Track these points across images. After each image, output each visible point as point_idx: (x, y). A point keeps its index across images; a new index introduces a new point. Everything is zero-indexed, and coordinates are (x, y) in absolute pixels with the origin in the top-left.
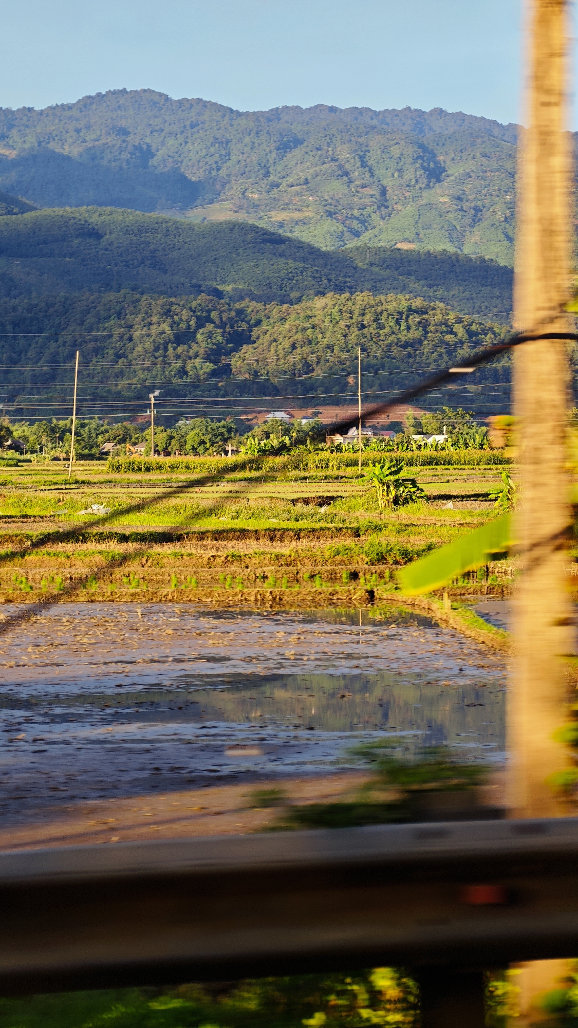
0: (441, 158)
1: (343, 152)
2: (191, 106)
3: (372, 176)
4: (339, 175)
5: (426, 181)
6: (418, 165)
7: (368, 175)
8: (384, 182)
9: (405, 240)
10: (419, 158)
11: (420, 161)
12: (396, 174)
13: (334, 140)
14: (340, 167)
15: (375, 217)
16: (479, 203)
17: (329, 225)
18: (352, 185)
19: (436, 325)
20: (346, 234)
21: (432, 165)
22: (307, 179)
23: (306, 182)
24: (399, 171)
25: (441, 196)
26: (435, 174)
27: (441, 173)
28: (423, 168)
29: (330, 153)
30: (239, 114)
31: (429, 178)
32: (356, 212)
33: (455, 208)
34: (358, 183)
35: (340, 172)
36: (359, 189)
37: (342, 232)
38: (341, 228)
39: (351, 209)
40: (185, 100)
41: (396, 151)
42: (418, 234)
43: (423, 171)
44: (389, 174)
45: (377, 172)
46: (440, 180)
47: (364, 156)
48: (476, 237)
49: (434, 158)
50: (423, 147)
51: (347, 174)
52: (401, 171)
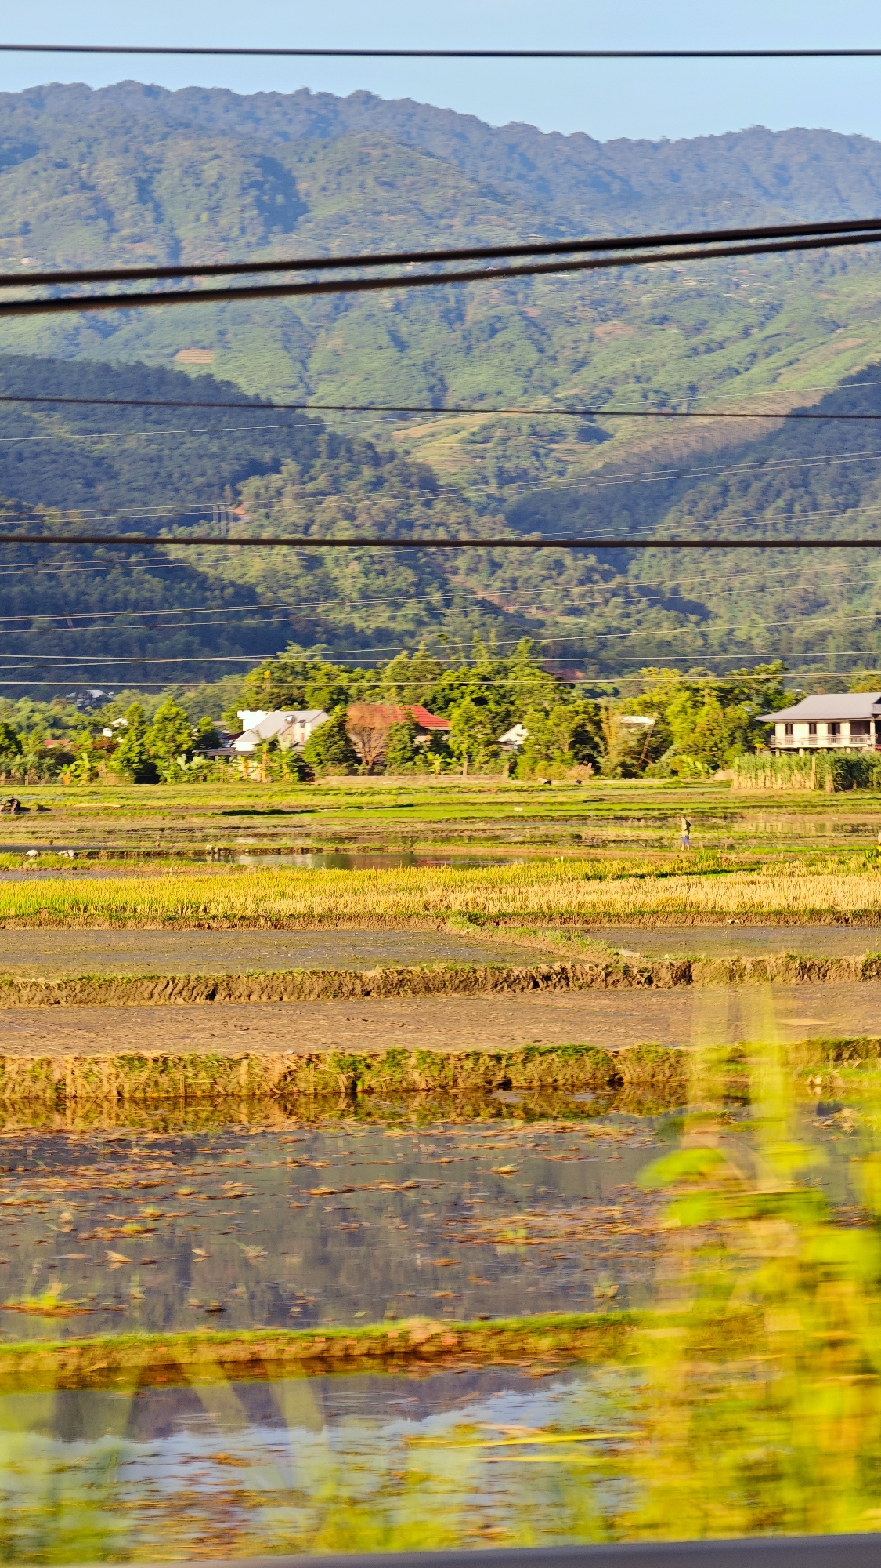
0: (301, 186)
1: (108, 172)
3: (159, 219)
4: (90, 217)
6: (248, 199)
7: (150, 217)
8: (180, 233)
9: (196, 344)
10: (255, 185)
11: (254, 192)
12: (204, 217)
13: (94, 149)
14: (97, 201)
18: (115, 237)
20: (85, 332)
21: (280, 200)
22: (26, 224)
23: (25, 229)
24: (210, 210)
26: (284, 216)
27: (295, 215)
28: (260, 204)
29: (83, 174)
31: (269, 224)
34: (125, 232)
35: (92, 211)
36: (128, 245)
37: (77, 329)
41: (211, 172)
42: (222, 333)
43: (256, 212)
44: (191, 215)
45: (170, 211)
46: (288, 229)
47: (149, 181)
48: (335, 342)
49: (287, 182)
50: (269, 165)
51: (108, 215)
52: (214, 210)
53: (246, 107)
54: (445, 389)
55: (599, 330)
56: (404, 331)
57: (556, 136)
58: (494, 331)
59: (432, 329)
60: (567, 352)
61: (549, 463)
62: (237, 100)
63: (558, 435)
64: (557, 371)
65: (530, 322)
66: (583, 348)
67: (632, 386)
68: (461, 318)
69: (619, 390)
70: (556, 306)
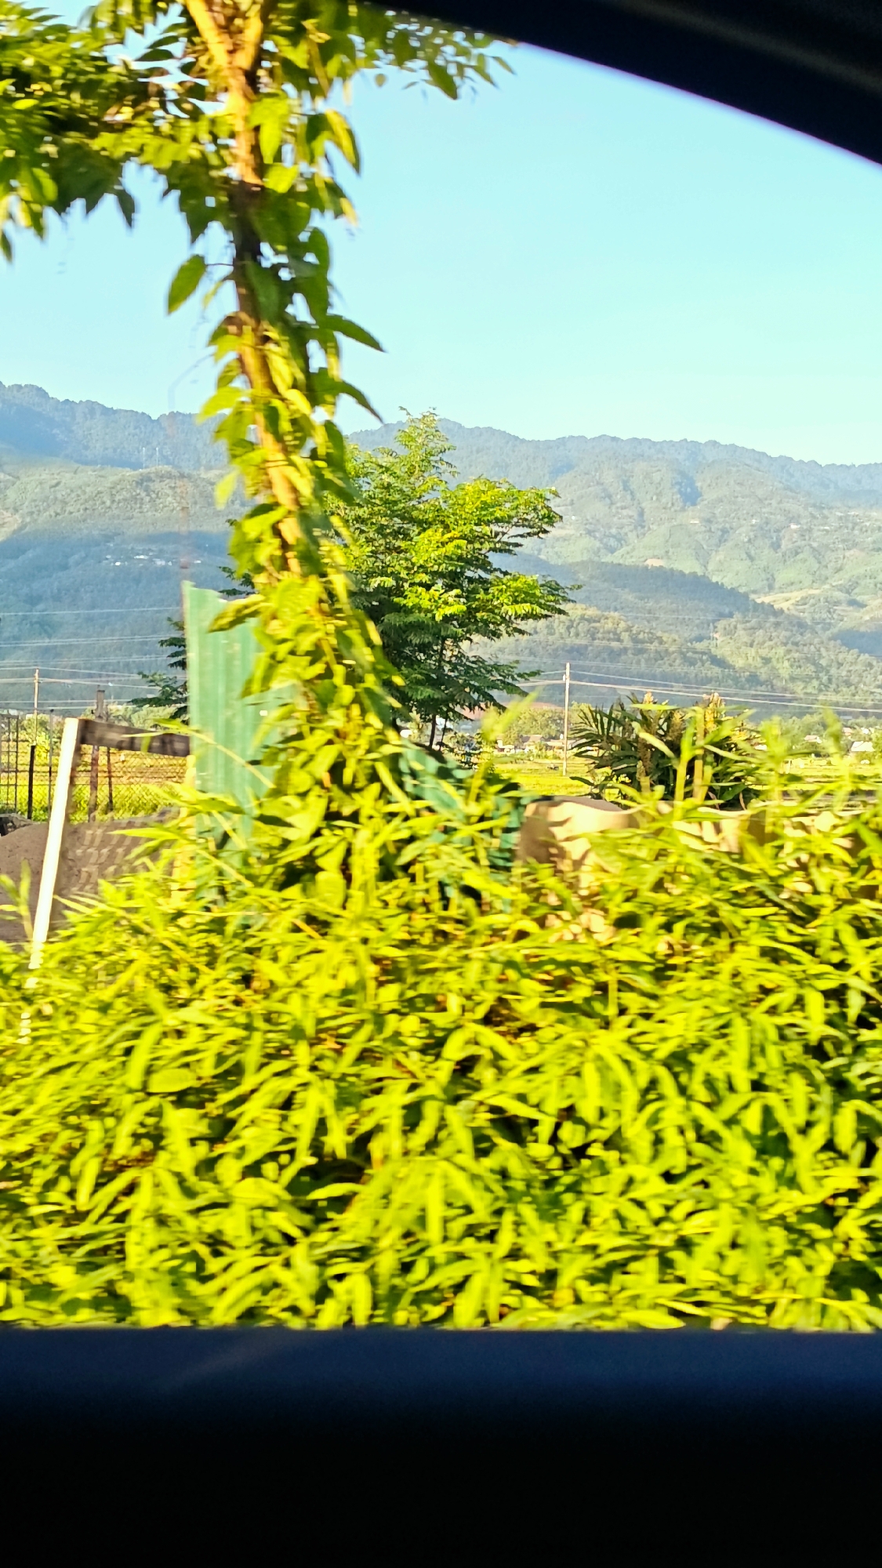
0: (699, 484)
1: (609, 477)
2: (481, 435)
3: (633, 499)
4: (602, 498)
5: (681, 504)
6: (675, 490)
7: (629, 497)
8: (643, 505)
9: (654, 557)
10: (677, 483)
11: (678, 487)
12: (655, 498)
13: (602, 466)
14: (604, 490)
15: (632, 536)
16: (727, 526)
17: (586, 541)
18: (614, 507)
19: (604, 633)
20: (602, 551)
21: (689, 490)
23: (572, 503)
24: (657, 495)
25: (693, 519)
26: (691, 497)
27: (697, 498)
28: (680, 492)
29: (597, 477)
30: (523, 441)
31: (685, 502)
32: (614, 531)
33: (703, 529)
34: (619, 505)
35: (603, 495)
36: (619, 511)
37: (599, 549)
38: (598, 544)
39: (610, 528)
40: (478, 428)
41: (657, 477)
42: (667, 552)
43: (679, 496)
44: (648, 497)
45: (638, 495)
46: (694, 504)
47: (628, 481)
48: (720, 556)
49: (692, 484)
50: (682, 474)
51: (610, 497)
52: (659, 495)
53: (658, 446)
54: (774, 580)
55: (847, 554)
56: (753, 553)
57: (801, 462)
58: (797, 553)
59: (766, 551)
60: (832, 564)
61: (835, 616)
62: (654, 443)
63: (837, 603)
64: (828, 572)
65: (814, 549)
66: (840, 562)
67: (868, 580)
68: (779, 546)
69: (863, 582)
70: (825, 542)
